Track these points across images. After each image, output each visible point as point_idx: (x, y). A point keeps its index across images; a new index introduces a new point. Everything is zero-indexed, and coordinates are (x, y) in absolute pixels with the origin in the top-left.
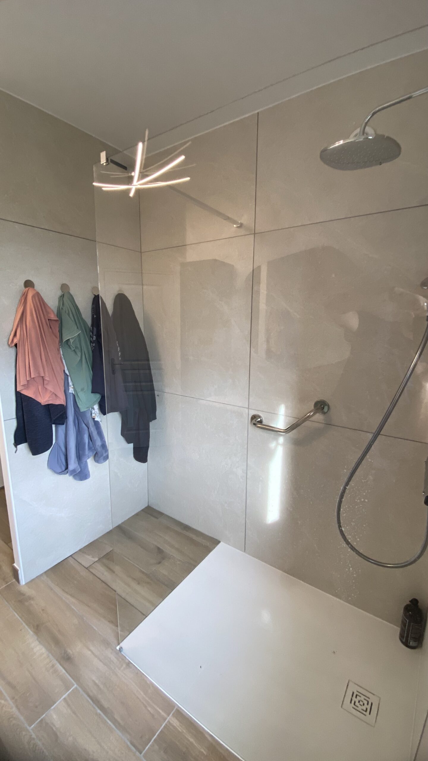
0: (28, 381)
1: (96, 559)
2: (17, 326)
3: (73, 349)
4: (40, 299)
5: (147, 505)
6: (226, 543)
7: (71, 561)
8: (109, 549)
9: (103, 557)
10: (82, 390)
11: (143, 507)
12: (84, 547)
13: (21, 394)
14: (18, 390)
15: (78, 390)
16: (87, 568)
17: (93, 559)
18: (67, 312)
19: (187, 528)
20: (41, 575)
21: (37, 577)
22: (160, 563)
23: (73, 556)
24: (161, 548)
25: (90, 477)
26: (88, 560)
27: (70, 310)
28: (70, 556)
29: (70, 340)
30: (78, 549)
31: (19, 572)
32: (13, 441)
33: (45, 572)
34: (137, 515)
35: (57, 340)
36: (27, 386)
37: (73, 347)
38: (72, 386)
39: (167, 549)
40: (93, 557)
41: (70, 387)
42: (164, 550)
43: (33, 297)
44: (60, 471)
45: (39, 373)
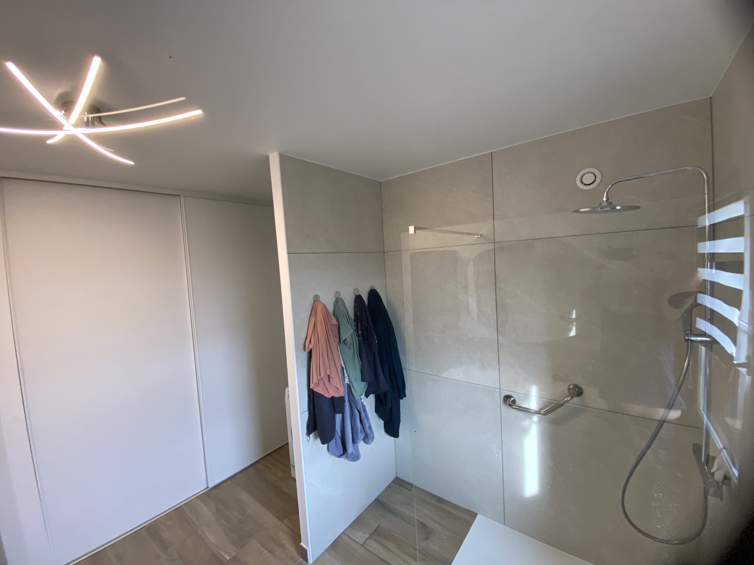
0: (318, 380)
1: (368, 536)
2: (312, 334)
3: (349, 346)
4: (327, 310)
5: (395, 477)
6: (484, 516)
7: (345, 537)
8: (375, 525)
9: (373, 532)
10: (356, 380)
11: (393, 479)
12: (353, 522)
13: (313, 390)
14: (311, 387)
15: (353, 380)
16: (362, 545)
17: (364, 535)
18: (342, 315)
19: (440, 500)
20: (323, 553)
21: (320, 556)
22: (427, 538)
23: (345, 532)
24: (424, 522)
25: (360, 457)
26: (360, 536)
27: (344, 314)
28: (343, 532)
29: (347, 339)
30: (348, 525)
31: (308, 551)
32: (305, 431)
33: (326, 550)
34: (389, 487)
35: (337, 340)
36: (318, 384)
37: (349, 344)
38: (348, 378)
39: (430, 524)
40: (364, 534)
41: (345, 378)
42: (427, 524)
43: (322, 308)
44: (339, 454)
45: (326, 372)
